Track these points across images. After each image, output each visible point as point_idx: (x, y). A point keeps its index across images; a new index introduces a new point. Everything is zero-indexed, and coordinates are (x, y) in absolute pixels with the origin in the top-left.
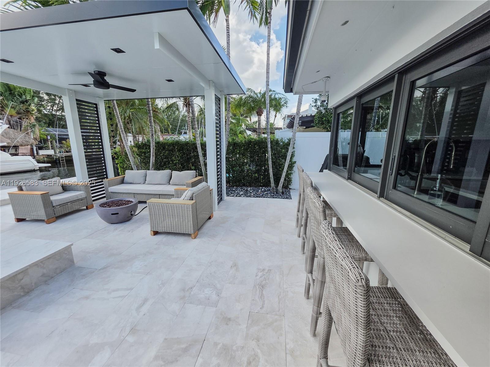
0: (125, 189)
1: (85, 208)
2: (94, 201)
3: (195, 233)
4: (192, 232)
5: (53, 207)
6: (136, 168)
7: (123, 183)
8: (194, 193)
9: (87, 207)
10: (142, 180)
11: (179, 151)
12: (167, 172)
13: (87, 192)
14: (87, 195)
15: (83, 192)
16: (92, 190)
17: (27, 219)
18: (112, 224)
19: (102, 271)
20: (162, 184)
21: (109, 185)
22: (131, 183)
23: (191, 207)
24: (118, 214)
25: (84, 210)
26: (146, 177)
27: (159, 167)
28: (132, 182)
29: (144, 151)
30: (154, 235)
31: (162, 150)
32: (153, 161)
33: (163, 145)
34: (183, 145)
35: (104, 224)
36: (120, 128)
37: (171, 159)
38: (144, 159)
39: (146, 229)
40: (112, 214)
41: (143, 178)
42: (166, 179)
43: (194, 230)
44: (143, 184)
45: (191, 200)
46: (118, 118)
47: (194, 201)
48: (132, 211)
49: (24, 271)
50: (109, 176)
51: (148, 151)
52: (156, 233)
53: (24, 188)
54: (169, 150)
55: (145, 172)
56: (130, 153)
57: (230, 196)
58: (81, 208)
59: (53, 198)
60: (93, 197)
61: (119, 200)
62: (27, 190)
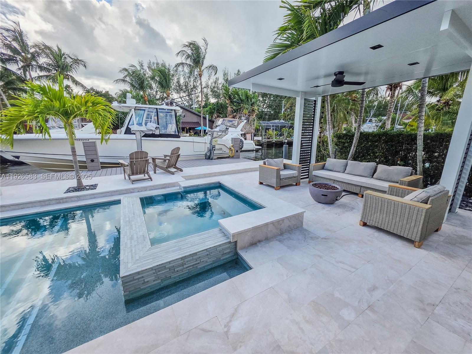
0: (327, 175)
1: (295, 184)
2: (302, 179)
3: (420, 241)
4: (418, 239)
5: (280, 179)
6: (334, 156)
7: (323, 169)
8: (431, 196)
9: (296, 184)
10: (342, 169)
11: (386, 142)
12: (372, 164)
13: (299, 172)
14: (299, 175)
15: (296, 172)
16: (302, 171)
17: (264, 183)
18: (319, 202)
19: (324, 240)
20: (363, 176)
21: (313, 169)
22: (330, 170)
23: (424, 211)
24: (327, 196)
25: (294, 185)
26: (346, 166)
27: (357, 157)
28: (332, 169)
29: (343, 141)
30: (363, 226)
31: (363, 141)
32: (353, 151)
33: (366, 136)
34: (394, 136)
35: (312, 201)
36: (327, 120)
37: (372, 150)
38: (341, 149)
39: (355, 218)
40: (322, 195)
41: (343, 167)
42: (369, 172)
43: (420, 238)
44: (343, 173)
45: (422, 203)
46: (328, 111)
47: (428, 206)
48: (337, 197)
49: (283, 220)
50: (312, 161)
51: (348, 141)
52: (365, 225)
53: (266, 163)
54: (373, 141)
55: (346, 162)
56: (331, 142)
57: (465, 209)
58: (293, 184)
59: (282, 173)
60: (302, 176)
61: (325, 184)
62: (268, 165)
